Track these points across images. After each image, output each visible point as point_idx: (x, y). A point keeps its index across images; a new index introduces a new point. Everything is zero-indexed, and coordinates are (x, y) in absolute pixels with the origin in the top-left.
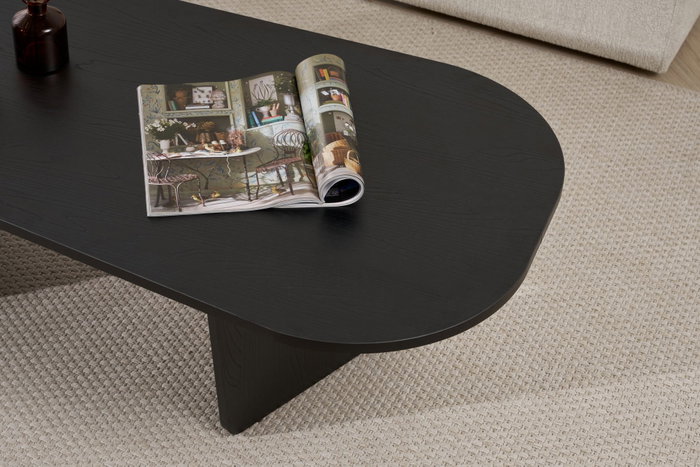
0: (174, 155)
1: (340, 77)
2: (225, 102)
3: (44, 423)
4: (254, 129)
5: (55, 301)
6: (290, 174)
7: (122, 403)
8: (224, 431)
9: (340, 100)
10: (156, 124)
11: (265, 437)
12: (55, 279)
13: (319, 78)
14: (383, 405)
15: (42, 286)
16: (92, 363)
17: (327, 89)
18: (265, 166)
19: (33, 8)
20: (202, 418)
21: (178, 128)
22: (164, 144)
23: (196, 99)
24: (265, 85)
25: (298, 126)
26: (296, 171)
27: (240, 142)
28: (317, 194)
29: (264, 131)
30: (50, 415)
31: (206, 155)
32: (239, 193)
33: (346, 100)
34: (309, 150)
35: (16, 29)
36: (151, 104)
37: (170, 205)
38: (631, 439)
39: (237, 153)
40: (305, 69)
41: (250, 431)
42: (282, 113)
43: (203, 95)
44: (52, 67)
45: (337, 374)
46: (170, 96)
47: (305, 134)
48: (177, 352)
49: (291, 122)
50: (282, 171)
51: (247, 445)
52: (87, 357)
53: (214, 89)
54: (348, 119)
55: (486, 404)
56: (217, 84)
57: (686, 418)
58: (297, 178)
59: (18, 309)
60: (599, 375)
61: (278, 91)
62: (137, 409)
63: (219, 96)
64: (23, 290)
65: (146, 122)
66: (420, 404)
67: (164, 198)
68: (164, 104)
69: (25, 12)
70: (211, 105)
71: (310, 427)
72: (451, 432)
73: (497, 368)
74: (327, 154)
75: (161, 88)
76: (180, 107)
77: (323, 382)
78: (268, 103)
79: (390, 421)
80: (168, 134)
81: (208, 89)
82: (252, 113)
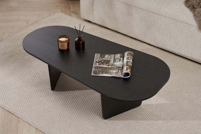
0: (99, 66)
1: (132, 56)
2: (110, 58)
3: (71, 113)
4: (114, 63)
5: (78, 93)
6: (118, 71)
7: (86, 112)
8: (103, 119)
9: (130, 59)
10: (97, 60)
11: (110, 121)
12: (79, 89)
13: (128, 55)
14: (134, 119)
15: (76, 90)
16: (82, 104)
17: (128, 57)
18: (114, 69)
19: (79, 38)
20: (100, 116)
21: (101, 61)
22: (97, 64)
23: (105, 57)
24: (118, 56)
25: (122, 63)
26: (119, 71)
27: (111, 65)
28: (122, 75)
29: (116, 63)
30: (73, 112)
31: (104, 66)
32: (108, 73)
33: (131, 60)
34: (123, 67)
35: (76, 41)
36: (97, 57)
37: (96, 74)
38: (180, 131)
39: (110, 67)
40: (126, 53)
41: (108, 119)
42: (120, 61)
43: (107, 57)
44: (81, 49)
45: (127, 112)
46: (101, 56)
47: (123, 65)
48: (98, 104)
49: (121, 62)
50: (117, 70)
51: (107, 122)
52: (81, 103)
53: (109, 56)
54: (131, 63)
55: (154, 121)
56: (110, 55)
57: (192, 129)
58: (119, 72)
59: (71, 93)
60: (177, 119)
61: (120, 57)
62: (88, 113)
63: (110, 57)
64: (73, 90)
65: (95, 60)
66: (141, 119)
67: (95, 72)
68: (99, 57)
69: (78, 38)
70: (108, 58)
71: (119, 120)
72: (145, 125)
73: (158, 115)
74: (125, 68)
75: (100, 54)
76: (102, 58)
77: (124, 113)
78: (118, 59)
79: (134, 121)
80: (99, 62)
81: (108, 55)
82: (115, 60)
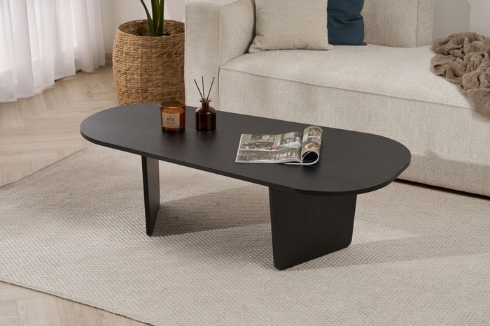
0: (250, 149)
1: (319, 132)
2: (274, 139)
4: (282, 145)
6: (292, 154)
9: (317, 136)
10: (246, 143)
13: (311, 131)
17: (312, 133)
18: (283, 153)
21: (254, 144)
22: (247, 147)
23: (263, 138)
24: (290, 135)
25: (299, 144)
26: (294, 153)
27: (276, 148)
28: (300, 159)
29: (286, 145)
31: (262, 150)
32: (271, 159)
33: (319, 136)
36: (245, 138)
37: (244, 160)
39: (274, 150)
40: (307, 129)
42: (294, 141)
43: (266, 138)
44: (209, 128)
46: (253, 137)
47: (301, 145)
49: (297, 143)
50: (289, 153)
54: (318, 139)
56: (272, 135)
58: (294, 155)
61: (295, 136)
63: (272, 138)
65: (242, 142)
67: (243, 158)
68: (250, 139)
70: (268, 140)
75: (251, 135)
76: (256, 139)
78: (290, 139)
80: (250, 145)
81: (268, 136)
82: (283, 141)
